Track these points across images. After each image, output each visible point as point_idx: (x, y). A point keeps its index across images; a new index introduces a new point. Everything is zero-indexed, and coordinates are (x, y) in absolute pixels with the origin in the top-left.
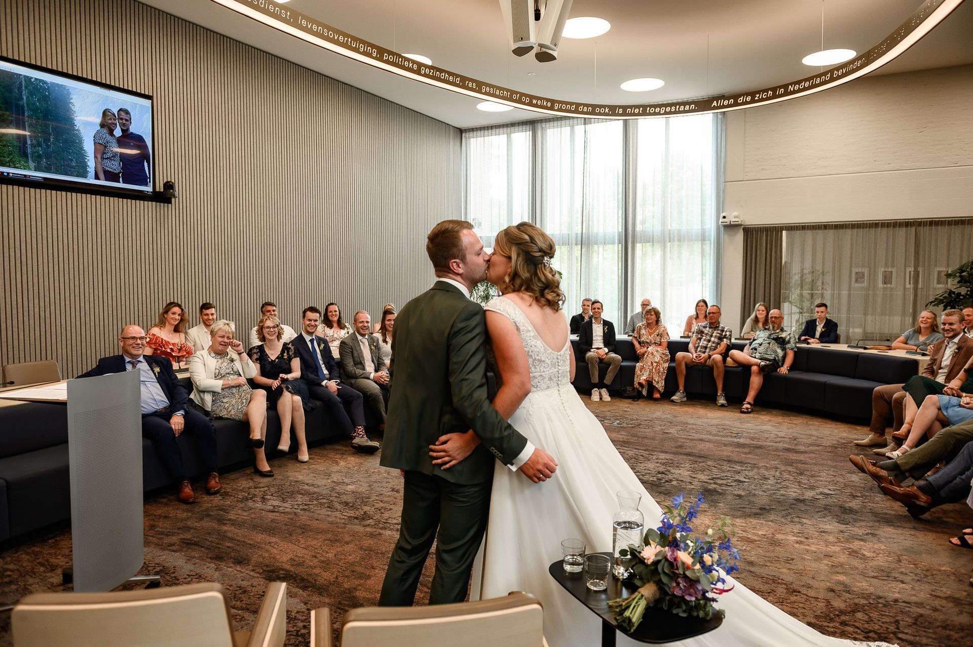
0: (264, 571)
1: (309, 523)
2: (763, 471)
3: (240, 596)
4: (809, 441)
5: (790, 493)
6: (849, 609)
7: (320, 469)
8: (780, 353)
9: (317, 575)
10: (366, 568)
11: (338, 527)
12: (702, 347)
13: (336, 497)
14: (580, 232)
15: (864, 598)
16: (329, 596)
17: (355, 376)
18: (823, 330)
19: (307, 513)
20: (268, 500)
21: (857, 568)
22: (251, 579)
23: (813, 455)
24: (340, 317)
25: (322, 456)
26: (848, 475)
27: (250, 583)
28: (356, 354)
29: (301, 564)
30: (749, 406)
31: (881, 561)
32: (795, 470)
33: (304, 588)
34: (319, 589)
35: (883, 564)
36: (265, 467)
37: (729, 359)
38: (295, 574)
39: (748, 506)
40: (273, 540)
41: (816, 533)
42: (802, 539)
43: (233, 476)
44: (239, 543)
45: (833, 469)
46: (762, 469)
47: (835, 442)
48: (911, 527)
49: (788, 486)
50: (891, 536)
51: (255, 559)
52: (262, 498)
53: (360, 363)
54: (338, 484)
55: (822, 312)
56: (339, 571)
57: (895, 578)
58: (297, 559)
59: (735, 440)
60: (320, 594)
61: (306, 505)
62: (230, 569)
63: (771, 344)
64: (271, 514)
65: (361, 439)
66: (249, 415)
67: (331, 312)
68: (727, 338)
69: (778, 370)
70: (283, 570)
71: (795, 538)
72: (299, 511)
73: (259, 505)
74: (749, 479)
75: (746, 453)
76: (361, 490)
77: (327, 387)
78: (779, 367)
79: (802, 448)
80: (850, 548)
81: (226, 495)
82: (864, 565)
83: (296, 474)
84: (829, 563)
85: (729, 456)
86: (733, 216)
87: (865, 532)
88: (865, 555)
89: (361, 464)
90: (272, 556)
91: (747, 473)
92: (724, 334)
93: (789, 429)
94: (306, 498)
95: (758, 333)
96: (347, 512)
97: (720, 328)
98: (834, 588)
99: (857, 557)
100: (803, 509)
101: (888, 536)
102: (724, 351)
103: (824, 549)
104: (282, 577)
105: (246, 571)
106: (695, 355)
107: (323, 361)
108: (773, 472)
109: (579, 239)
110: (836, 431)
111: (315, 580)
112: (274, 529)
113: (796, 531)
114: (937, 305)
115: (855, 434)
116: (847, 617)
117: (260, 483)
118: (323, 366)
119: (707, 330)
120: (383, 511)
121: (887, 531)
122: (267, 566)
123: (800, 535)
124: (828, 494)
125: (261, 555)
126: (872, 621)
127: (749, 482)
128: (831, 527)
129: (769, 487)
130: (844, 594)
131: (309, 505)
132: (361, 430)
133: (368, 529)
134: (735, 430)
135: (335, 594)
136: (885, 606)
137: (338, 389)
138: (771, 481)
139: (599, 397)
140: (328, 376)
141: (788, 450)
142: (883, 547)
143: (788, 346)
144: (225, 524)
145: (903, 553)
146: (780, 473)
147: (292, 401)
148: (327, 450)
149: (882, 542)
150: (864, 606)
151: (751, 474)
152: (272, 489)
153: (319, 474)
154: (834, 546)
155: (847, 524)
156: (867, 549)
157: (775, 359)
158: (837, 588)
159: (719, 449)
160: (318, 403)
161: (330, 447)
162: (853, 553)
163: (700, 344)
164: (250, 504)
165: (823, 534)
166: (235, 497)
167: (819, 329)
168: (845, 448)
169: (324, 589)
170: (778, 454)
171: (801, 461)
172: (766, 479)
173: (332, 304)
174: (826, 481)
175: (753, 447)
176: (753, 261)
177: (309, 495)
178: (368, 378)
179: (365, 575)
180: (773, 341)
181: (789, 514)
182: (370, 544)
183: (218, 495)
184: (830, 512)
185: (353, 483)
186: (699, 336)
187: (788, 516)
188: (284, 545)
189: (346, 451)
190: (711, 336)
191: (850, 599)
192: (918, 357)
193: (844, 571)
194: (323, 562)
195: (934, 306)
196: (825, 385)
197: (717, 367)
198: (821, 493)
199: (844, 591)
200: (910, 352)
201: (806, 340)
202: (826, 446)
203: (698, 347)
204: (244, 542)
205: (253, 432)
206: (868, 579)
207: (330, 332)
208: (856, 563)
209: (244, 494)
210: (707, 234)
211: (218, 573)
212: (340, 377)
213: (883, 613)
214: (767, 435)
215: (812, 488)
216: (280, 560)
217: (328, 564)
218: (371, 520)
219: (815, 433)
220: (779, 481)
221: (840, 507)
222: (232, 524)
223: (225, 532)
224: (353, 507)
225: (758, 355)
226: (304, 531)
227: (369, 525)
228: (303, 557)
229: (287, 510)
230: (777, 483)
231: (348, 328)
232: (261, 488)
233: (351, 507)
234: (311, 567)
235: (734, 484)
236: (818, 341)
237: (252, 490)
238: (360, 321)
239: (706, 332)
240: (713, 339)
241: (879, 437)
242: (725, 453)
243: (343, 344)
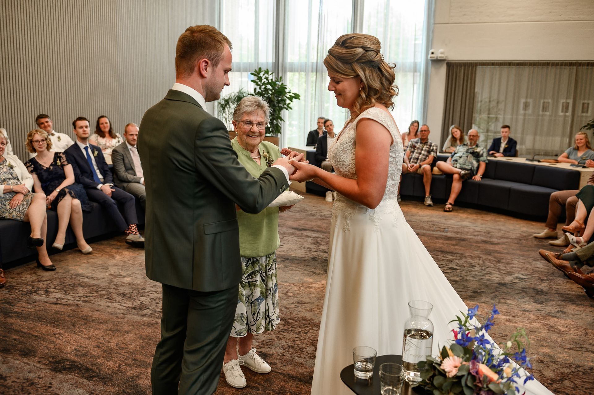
0: (50, 362)
1: (90, 314)
2: (469, 260)
3: (28, 388)
4: (500, 234)
5: (494, 278)
6: (558, 378)
7: (98, 263)
8: (475, 164)
9: (101, 364)
10: (146, 356)
11: (117, 317)
12: (414, 158)
13: (114, 288)
14: (315, 61)
15: (567, 367)
16: (114, 385)
17: (127, 180)
18: (506, 146)
19: (88, 304)
20: (51, 292)
21: (557, 341)
22: (38, 370)
23: (504, 246)
24: (111, 128)
25: (99, 251)
26: (534, 262)
27: (36, 375)
28: (127, 161)
29: (84, 355)
30: (450, 206)
31: (573, 334)
32: (493, 259)
33: (90, 378)
34: (103, 379)
35: (575, 337)
36: (48, 262)
37: (435, 169)
38: (80, 364)
39: (463, 290)
40: (58, 331)
41: (519, 312)
42: (511, 318)
43: (19, 270)
44: (25, 335)
45: (522, 258)
46: (468, 258)
47: (518, 235)
48: (589, 305)
49: (491, 272)
50: (576, 313)
51: (41, 350)
52: (46, 291)
53: (130, 169)
54: (116, 276)
55: (506, 132)
56: (121, 361)
57: (587, 349)
58: (81, 349)
59: (444, 234)
60: (105, 383)
61: (87, 297)
62: (17, 362)
63: (469, 157)
64: (54, 306)
65: (135, 236)
66: (29, 216)
67: (102, 124)
68: (434, 152)
69: (473, 178)
70: (68, 360)
71: (505, 317)
72: (80, 303)
73: (43, 298)
74: (460, 266)
75: (454, 245)
76: (136, 281)
77: (101, 190)
78: (474, 175)
79: (495, 240)
80: (548, 324)
81: (11, 288)
82: (561, 339)
83: (77, 268)
84: (535, 338)
85: (441, 248)
86: (440, 52)
87: (556, 310)
88: (560, 330)
89: (135, 257)
90: (58, 347)
91: (457, 261)
92: (431, 148)
93: (482, 224)
94: (87, 290)
95: (458, 148)
96: (125, 303)
97: (429, 144)
98: (542, 359)
99: (555, 331)
100: (506, 291)
101: (573, 312)
102: (431, 162)
103: (528, 325)
104: (69, 368)
105: (33, 363)
106: (409, 165)
107: (98, 166)
108: (477, 261)
109: (315, 67)
110: (517, 226)
111: (99, 370)
112: (58, 321)
113: (504, 310)
114: (589, 129)
115: (532, 228)
116: (558, 385)
117: (43, 276)
118: (98, 172)
119: (418, 145)
120: (158, 301)
121: (572, 309)
122: (53, 357)
123: (508, 314)
124: (522, 279)
125: (47, 347)
126: (577, 387)
127: (460, 269)
128: (530, 307)
129: (477, 273)
130: (552, 364)
131: (89, 296)
132: (134, 227)
133: (145, 319)
134: (442, 226)
135: (119, 382)
136: (584, 374)
137: (112, 192)
138: (477, 268)
139: (332, 198)
140: (102, 180)
141: (485, 242)
142: (572, 323)
143: (481, 159)
144: (11, 317)
145: (588, 327)
146: (483, 261)
147: (72, 204)
148: (103, 245)
149: (570, 318)
150: (568, 375)
151: (461, 262)
152: (55, 283)
153: (98, 267)
154: (535, 323)
155: (542, 304)
156: (561, 324)
157: (471, 169)
158: (546, 359)
159: (433, 241)
160: (95, 204)
161: (106, 242)
162: (551, 328)
163: (413, 156)
164: (34, 296)
165: (525, 313)
166: (20, 291)
167: (503, 145)
168: (527, 240)
169: (108, 378)
170: (479, 245)
171: (497, 251)
172: (473, 266)
173: (102, 117)
174: (519, 268)
175: (458, 240)
176: (453, 90)
177: (89, 287)
178: (139, 183)
179: (146, 363)
180: (470, 155)
181: (496, 296)
182: (149, 333)
183: (4, 289)
184: (527, 293)
185: (129, 275)
186: (413, 150)
187: (495, 297)
188: (68, 336)
189: (120, 246)
190: (422, 150)
191: (557, 369)
192: (580, 169)
193: (547, 344)
194: (105, 351)
195: (587, 129)
196: (509, 190)
197: (427, 175)
198: (517, 278)
199: (551, 362)
200: (573, 165)
201: (493, 154)
202: (513, 239)
203: (411, 158)
204: (30, 334)
205: (34, 231)
206: (566, 350)
207: (102, 141)
208: (555, 337)
209: (28, 287)
210: (418, 66)
211: (5, 365)
212: (113, 181)
213: (584, 380)
214: (467, 230)
215: (509, 273)
216: (65, 351)
217: (110, 354)
218: (148, 310)
219: (502, 228)
220: (483, 268)
221: (534, 289)
222: (18, 317)
223: (12, 324)
224: (131, 298)
225: (458, 165)
226: (86, 321)
227: (146, 315)
228: (87, 347)
229: (69, 302)
230: (482, 270)
231: (118, 138)
232: (44, 281)
233: (129, 297)
234: (94, 356)
235: (449, 271)
236: (502, 155)
237: (36, 284)
238: (131, 133)
239: (418, 146)
240: (423, 152)
241: (552, 231)
242: (438, 245)
243: (115, 153)
